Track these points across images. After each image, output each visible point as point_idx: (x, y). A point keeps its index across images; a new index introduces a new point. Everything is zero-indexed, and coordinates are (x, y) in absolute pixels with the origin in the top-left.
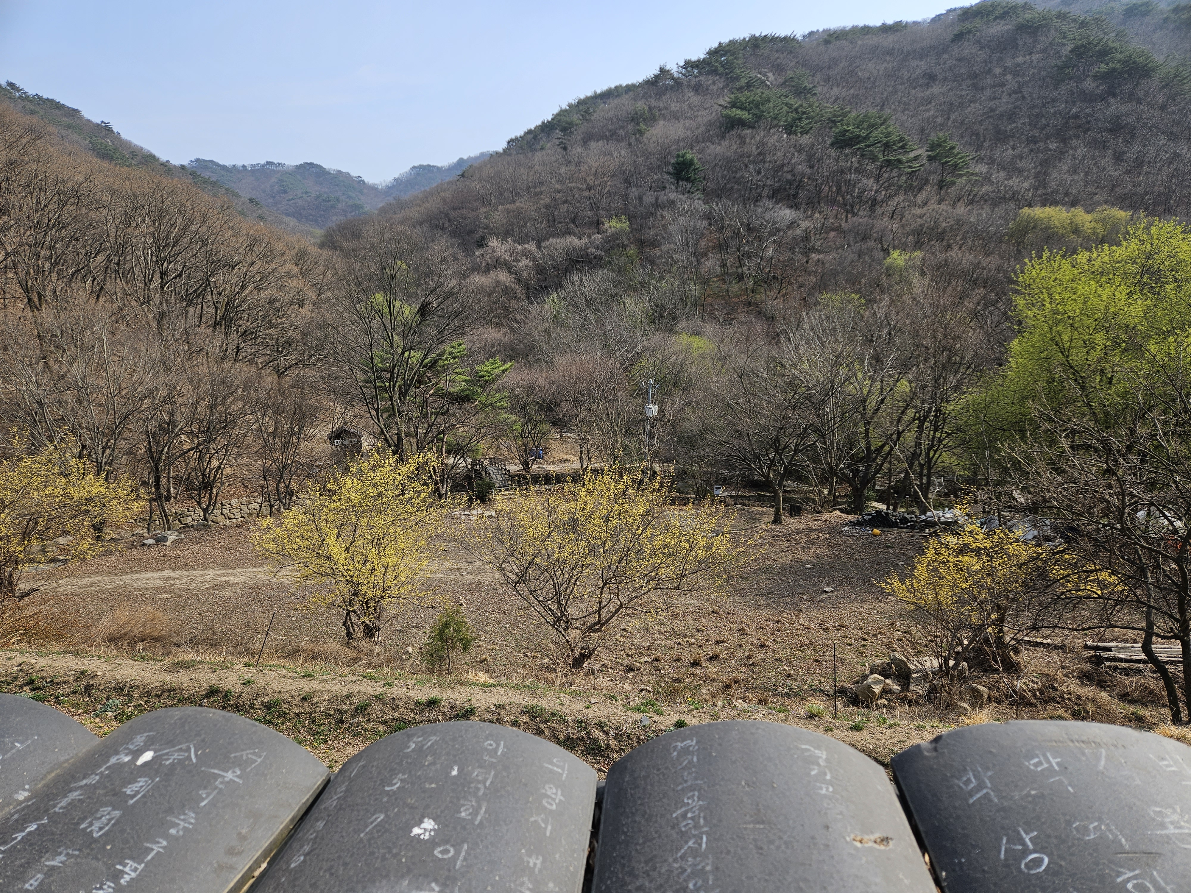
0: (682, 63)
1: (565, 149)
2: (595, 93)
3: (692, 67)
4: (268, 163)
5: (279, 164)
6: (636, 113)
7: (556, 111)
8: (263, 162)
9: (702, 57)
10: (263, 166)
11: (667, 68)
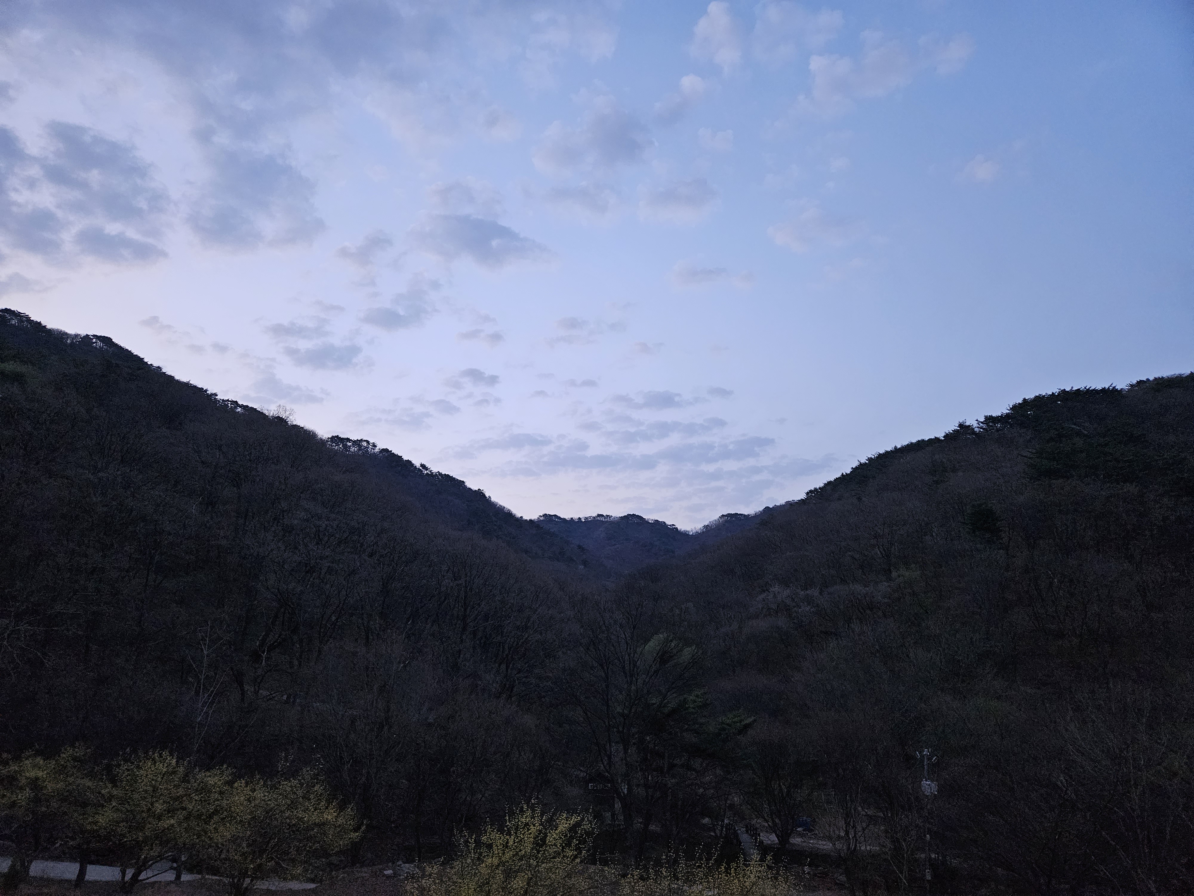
0: (982, 420)
1: (859, 499)
3: (994, 423)
4: (599, 515)
5: (607, 516)
6: (934, 466)
9: (1006, 411)
11: (967, 424)
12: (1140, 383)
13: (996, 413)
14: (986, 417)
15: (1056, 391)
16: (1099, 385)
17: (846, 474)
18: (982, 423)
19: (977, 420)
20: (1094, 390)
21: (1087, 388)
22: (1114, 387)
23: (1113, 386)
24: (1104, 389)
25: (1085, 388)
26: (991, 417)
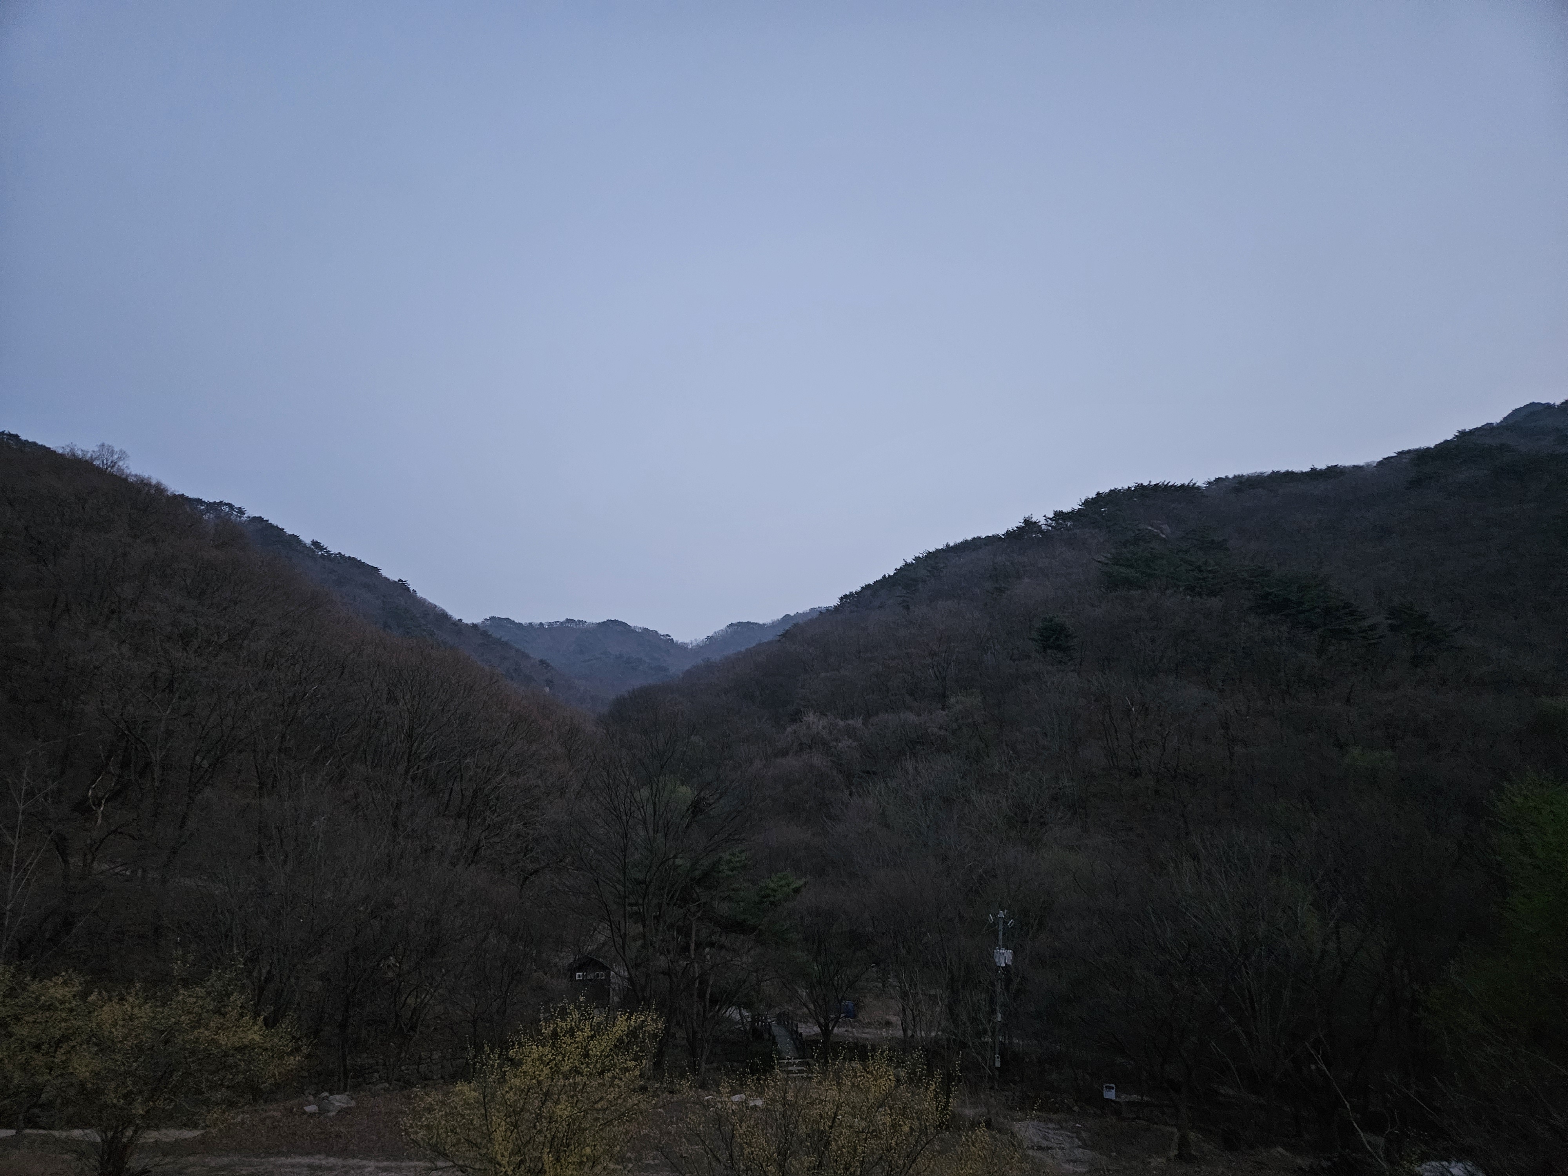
0: (1051, 515)
1: (907, 608)
2: (948, 545)
3: (1064, 520)
4: (568, 620)
5: (579, 621)
6: (995, 569)
7: (900, 564)
8: (562, 620)
9: (1077, 507)
10: (562, 623)
11: (1034, 520)
12: (1218, 480)
13: (1066, 509)
14: (1056, 513)
15: (1132, 485)
16: (1178, 480)
17: (889, 576)
18: (1051, 519)
19: (1045, 516)
20: (1171, 486)
21: (1165, 483)
22: (1195, 484)
23: (1193, 482)
24: (1183, 485)
25: (1163, 484)
26: (1061, 512)
